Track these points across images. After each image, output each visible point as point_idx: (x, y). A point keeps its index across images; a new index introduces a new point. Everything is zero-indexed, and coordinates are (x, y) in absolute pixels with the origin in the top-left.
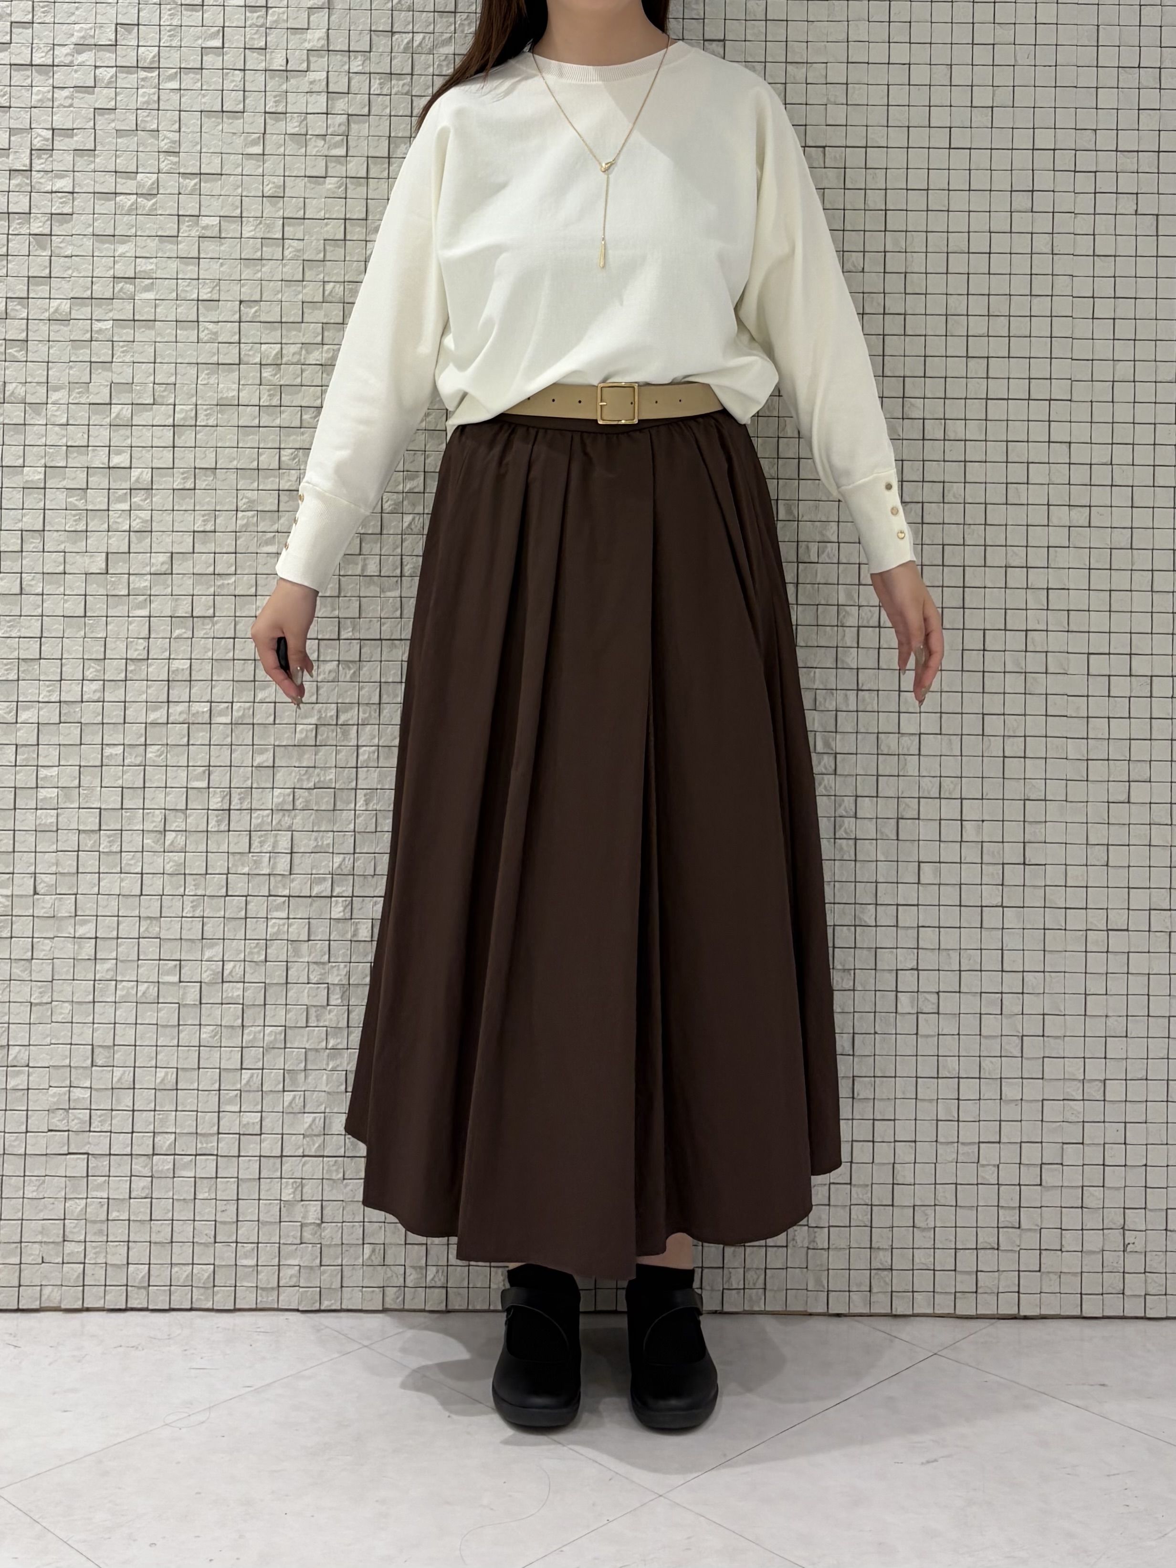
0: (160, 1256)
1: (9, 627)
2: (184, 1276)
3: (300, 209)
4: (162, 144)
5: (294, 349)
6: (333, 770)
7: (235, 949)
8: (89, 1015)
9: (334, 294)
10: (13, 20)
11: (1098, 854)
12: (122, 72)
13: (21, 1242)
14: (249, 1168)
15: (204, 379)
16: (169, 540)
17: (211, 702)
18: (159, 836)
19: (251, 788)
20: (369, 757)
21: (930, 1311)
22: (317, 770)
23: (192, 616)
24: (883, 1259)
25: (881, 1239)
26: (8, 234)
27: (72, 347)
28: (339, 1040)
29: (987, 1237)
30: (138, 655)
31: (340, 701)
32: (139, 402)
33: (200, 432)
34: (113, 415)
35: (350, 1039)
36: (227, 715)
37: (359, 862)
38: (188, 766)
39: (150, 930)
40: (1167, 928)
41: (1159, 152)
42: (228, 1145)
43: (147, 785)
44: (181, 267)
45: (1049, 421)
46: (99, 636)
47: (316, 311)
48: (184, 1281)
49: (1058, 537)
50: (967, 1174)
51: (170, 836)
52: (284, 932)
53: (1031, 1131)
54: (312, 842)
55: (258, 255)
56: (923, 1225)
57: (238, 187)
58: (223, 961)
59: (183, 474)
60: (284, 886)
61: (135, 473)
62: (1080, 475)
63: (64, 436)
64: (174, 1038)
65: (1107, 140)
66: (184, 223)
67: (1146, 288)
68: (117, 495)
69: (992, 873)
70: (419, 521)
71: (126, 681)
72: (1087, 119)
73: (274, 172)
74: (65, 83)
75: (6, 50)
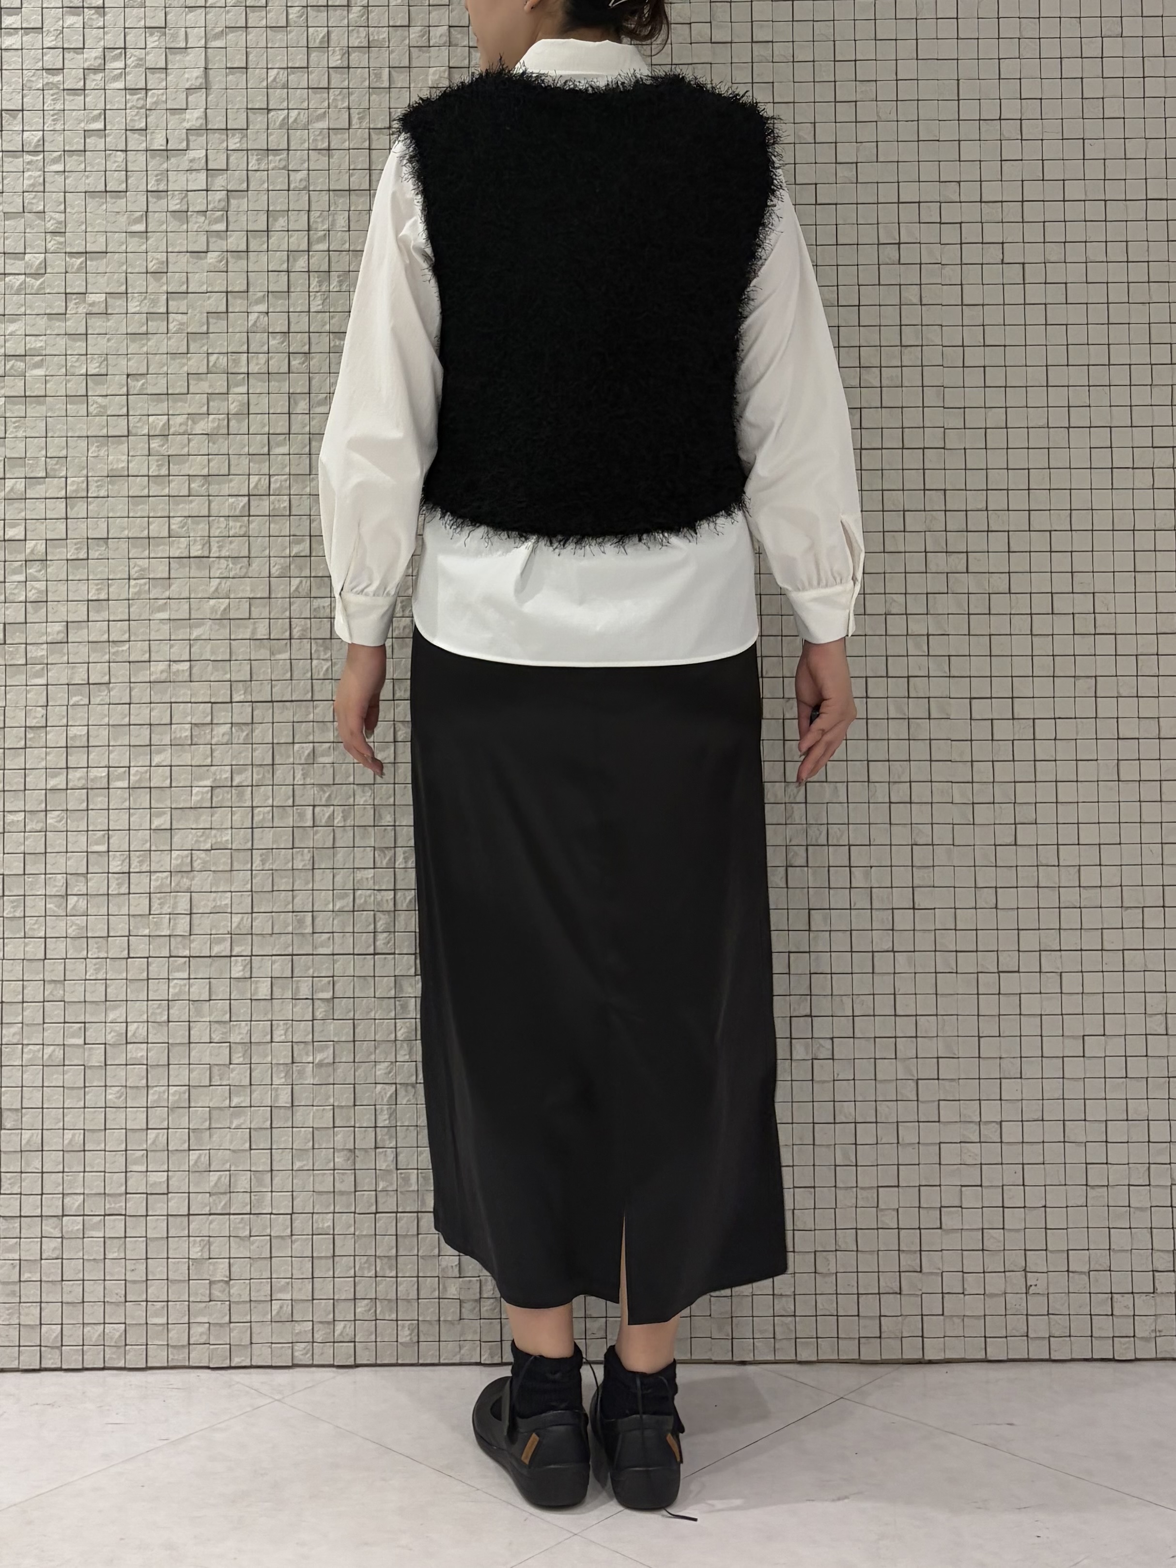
0: (72, 1316)
2: (96, 1335)
3: (183, 283)
4: (49, 225)
5: (180, 419)
6: (229, 831)
7: (137, 1011)
9: (218, 365)
11: (987, 898)
14: (157, 1227)
15: (94, 451)
16: (63, 609)
17: (109, 767)
18: (61, 900)
19: (150, 851)
20: (264, 818)
21: (835, 1357)
22: (214, 832)
23: (89, 684)
24: (786, 1305)
25: (784, 1285)
29: (889, 1282)
30: (37, 722)
31: (234, 763)
32: (32, 475)
33: (91, 503)
34: (7, 490)
35: (254, 1096)
36: (123, 780)
37: (257, 921)
38: (88, 831)
39: (55, 993)
40: (1058, 968)
41: (1023, 201)
42: (136, 1205)
43: (48, 850)
44: (69, 343)
45: (924, 469)
47: (202, 383)
48: (95, 1341)
49: (936, 583)
50: (867, 1218)
51: (72, 900)
52: (185, 993)
53: (928, 1173)
54: (209, 904)
55: (143, 329)
56: (824, 1271)
57: (123, 264)
58: (127, 1022)
59: (76, 544)
60: (184, 947)
61: (30, 545)
62: (956, 521)
64: (80, 1100)
65: (970, 192)
66: (71, 301)
67: (1014, 336)
68: (13, 567)
69: (882, 919)
70: (306, 583)
71: (25, 748)
72: (949, 172)
73: (157, 249)
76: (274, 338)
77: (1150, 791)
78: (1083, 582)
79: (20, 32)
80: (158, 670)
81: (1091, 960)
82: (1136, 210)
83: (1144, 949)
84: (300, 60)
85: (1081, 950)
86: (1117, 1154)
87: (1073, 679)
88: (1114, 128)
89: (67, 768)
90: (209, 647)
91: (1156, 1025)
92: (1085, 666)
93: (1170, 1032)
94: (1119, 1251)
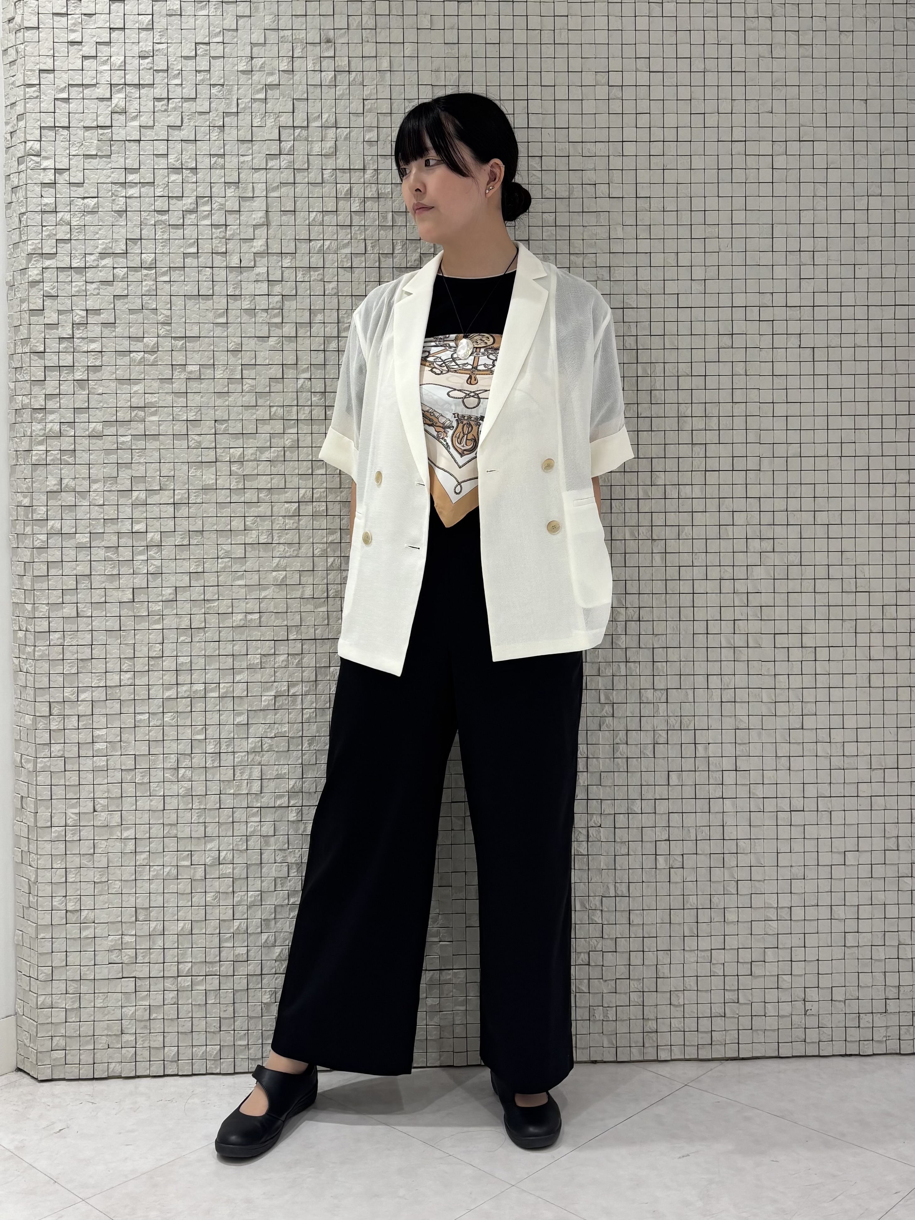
0: (185, 1042)
1: (71, 638)
2: (201, 1053)
3: (253, 359)
4: (160, 318)
5: (251, 451)
6: (287, 725)
7: (226, 843)
8: (132, 889)
9: (277, 414)
10: (58, 238)
11: (783, 763)
12: (131, 271)
13: (94, 1035)
14: (241, 983)
15: (193, 472)
16: (173, 578)
17: (205, 683)
18: (174, 771)
19: (234, 738)
20: (309, 716)
22: (276, 726)
23: (191, 628)
24: (652, 1025)
25: (650, 1013)
26: (60, 381)
27: (105, 454)
28: (296, 899)
29: (718, 1009)
30: (156, 654)
31: (289, 680)
32: (151, 488)
33: (191, 507)
34: (134, 498)
36: (216, 692)
37: (306, 784)
38: (191, 726)
39: (171, 832)
40: (829, 809)
41: (814, 306)
42: (227, 968)
43: (165, 739)
44: (175, 399)
45: (746, 484)
46: (130, 643)
47: (266, 426)
48: (201, 1057)
49: (753, 559)
50: (704, 969)
51: (181, 771)
52: (258, 831)
53: (744, 940)
54: (274, 772)
55: (226, 390)
56: (676, 1004)
57: (211, 345)
58: (219, 851)
59: (181, 535)
60: (257, 801)
61: (150, 535)
62: (767, 518)
63: (102, 513)
64: (188, 901)
65: (779, 299)
66: (176, 369)
67: (807, 396)
68: (138, 550)
69: (716, 777)
70: (338, 561)
71: (149, 671)
72: (766, 286)
73: (235, 335)
74: (93, 279)
75: (53, 258)
76: (315, 396)
77: (890, 694)
78: (849, 558)
79: (139, 185)
80: (238, 618)
81: (851, 803)
82: (889, 312)
83: (884, 796)
84: (331, 206)
85: (844, 796)
86: (864, 926)
87: (841, 621)
88: (875, 258)
89: (177, 684)
90: (272, 603)
91: (891, 844)
92: (849, 613)
93: (900, 849)
94: (865, 987)
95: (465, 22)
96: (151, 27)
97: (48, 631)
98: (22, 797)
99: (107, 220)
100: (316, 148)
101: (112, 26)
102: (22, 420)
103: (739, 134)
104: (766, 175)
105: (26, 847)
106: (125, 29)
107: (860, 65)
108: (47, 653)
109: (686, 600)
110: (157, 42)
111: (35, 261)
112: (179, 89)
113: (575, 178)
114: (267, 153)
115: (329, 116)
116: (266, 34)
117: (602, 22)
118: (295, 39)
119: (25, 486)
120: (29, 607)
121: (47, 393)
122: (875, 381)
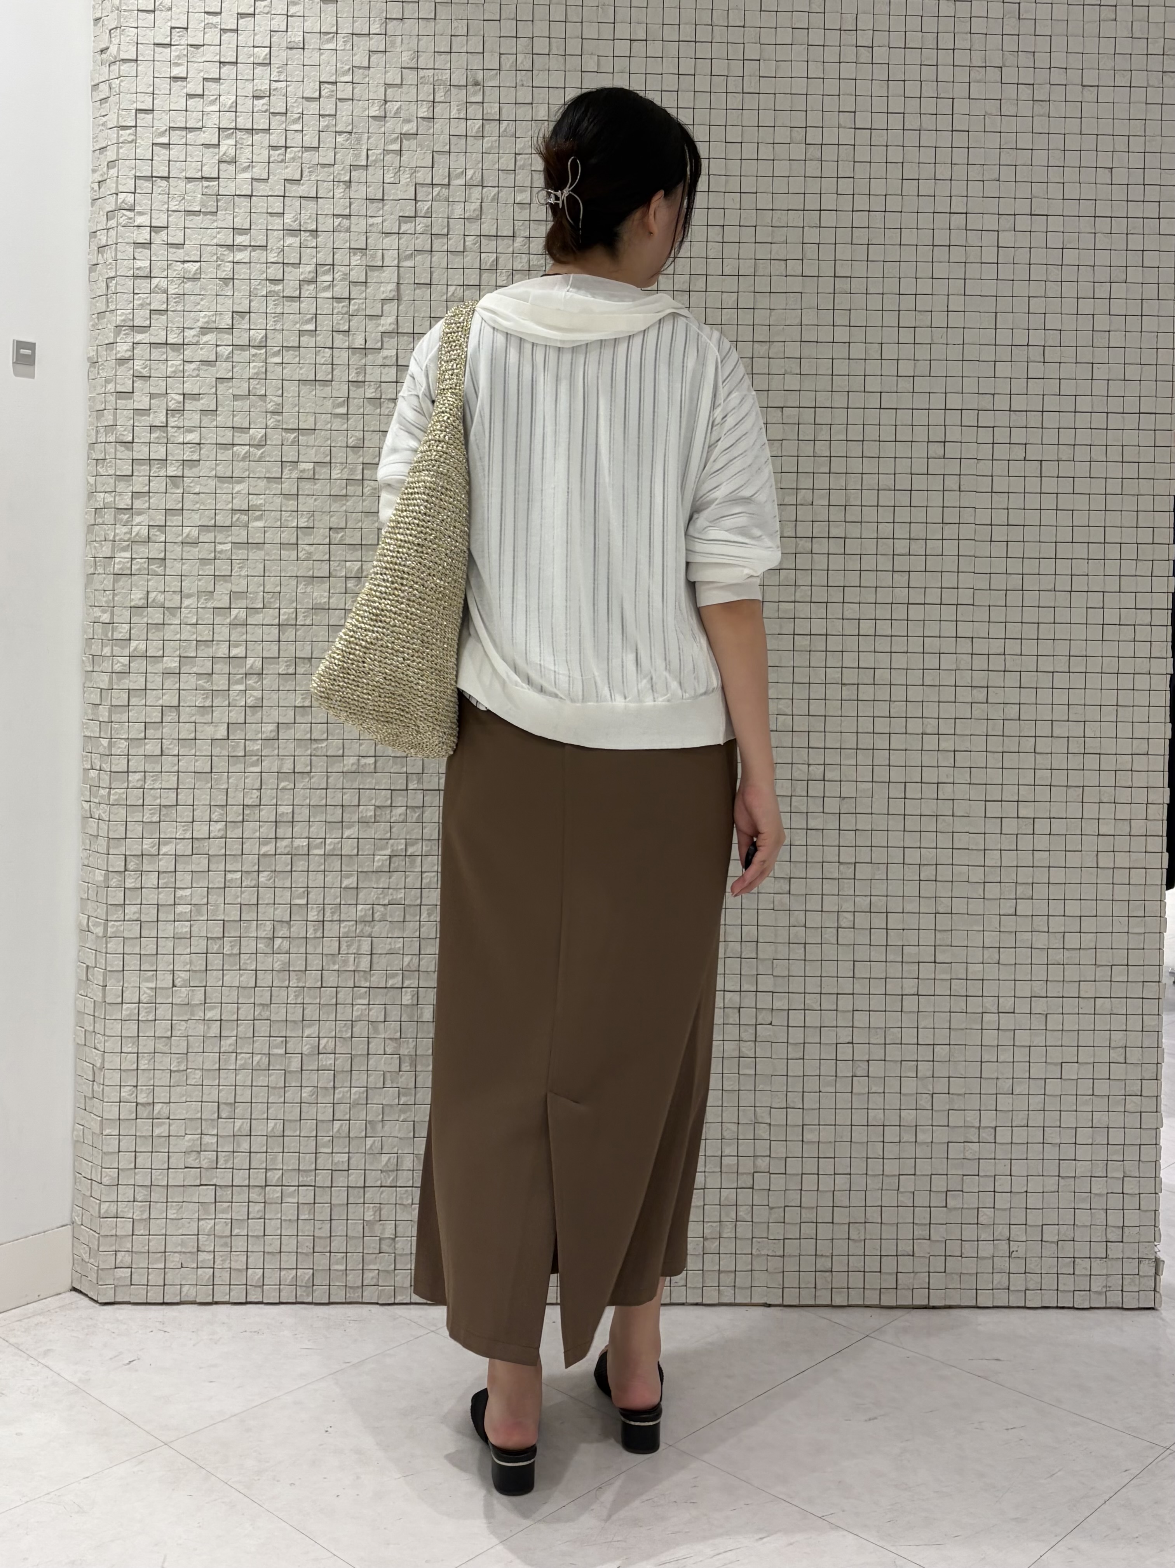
0: (272, 1263)
1: (153, 781)
2: (290, 1278)
4: (269, 406)
6: (403, 891)
7: (327, 1028)
8: (215, 1079)
10: (152, 308)
11: (992, 955)
12: (237, 350)
13: (165, 1252)
14: (340, 1197)
15: (302, 589)
16: (275, 712)
17: (309, 838)
18: (269, 941)
19: (340, 904)
20: (430, 881)
21: (861, 1303)
22: (390, 891)
23: (294, 772)
24: (825, 1263)
25: (824, 1248)
26: (150, 476)
27: (201, 564)
29: (905, 1247)
30: (253, 802)
31: (408, 837)
32: (253, 606)
33: (299, 630)
34: (232, 617)
35: (417, 1097)
36: (320, 849)
37: (424, 961)
38: (291, 888)
39: (263, 1013)
40: (1044, 1011)
41: (1043, 411)
42: (323, 1179)
43: (260, 902)
44: (284, 501)
45: (956, 621)
46: (222, 787)
48: (290, 1282)
49: (963, 711)
50: (889, 1198)
51: (278, 942)
52: (366, 1015)
53: (939, 1166)
54: (386, 946)
55: (344, 492)
56: (856, 1238)
57: (328, 439)
58: (319, 1037)
59: (286, 662)
60: (366, 980)
61: (250, 661)
62: (980, 663)
63: (194, 633)
64: (281, 1097)
65: (1002, 402)
66: (286, 467)
67: (1032, 518)
68: (235, 679)
69: (910, 970)
71: (243, 822)
72: (987, 386)
73: (356, 428)
74: (193, 358)
75: (146, 332)
77: (1121, 876)
78: (1077, 713)
79: (249, 249)
80: (350, 762)
81: (1070, 1005)
82: (1131, 421)
83: (1111, 998)
84: (474, 279)
85: (1063, 997)
86: (1083, 1153)
87: (1065, 788)
88: (1117, 356)
91: (1118, 1055)
92: (1076, 779)
93: (1128, 1061)
94: (1082, 1226)
95: (637, 65)
96: (268, 61)
97: (126, 770)
98: (88, 967)
99: (211, 289)
100: (458, 211)
101: (222, 60)
102: (103, 521)
103: (958, 205)
104: (990, 255)
105: (90, 1026)
106: (237, 63)
107: (1105, 127)
108: (124, 796)
109: (881, 757)
110: (275, 79)
111: (125, 334)
112: (300, 135)
113: (763, 252)
114: (401, 214)
115: (474, 173)
116: (403, 74)
117: (800, 69)
118: (437, 80)
119: (105, 599)
120: (105, 742)
121: (134, 491)
122: (1114, 503)
